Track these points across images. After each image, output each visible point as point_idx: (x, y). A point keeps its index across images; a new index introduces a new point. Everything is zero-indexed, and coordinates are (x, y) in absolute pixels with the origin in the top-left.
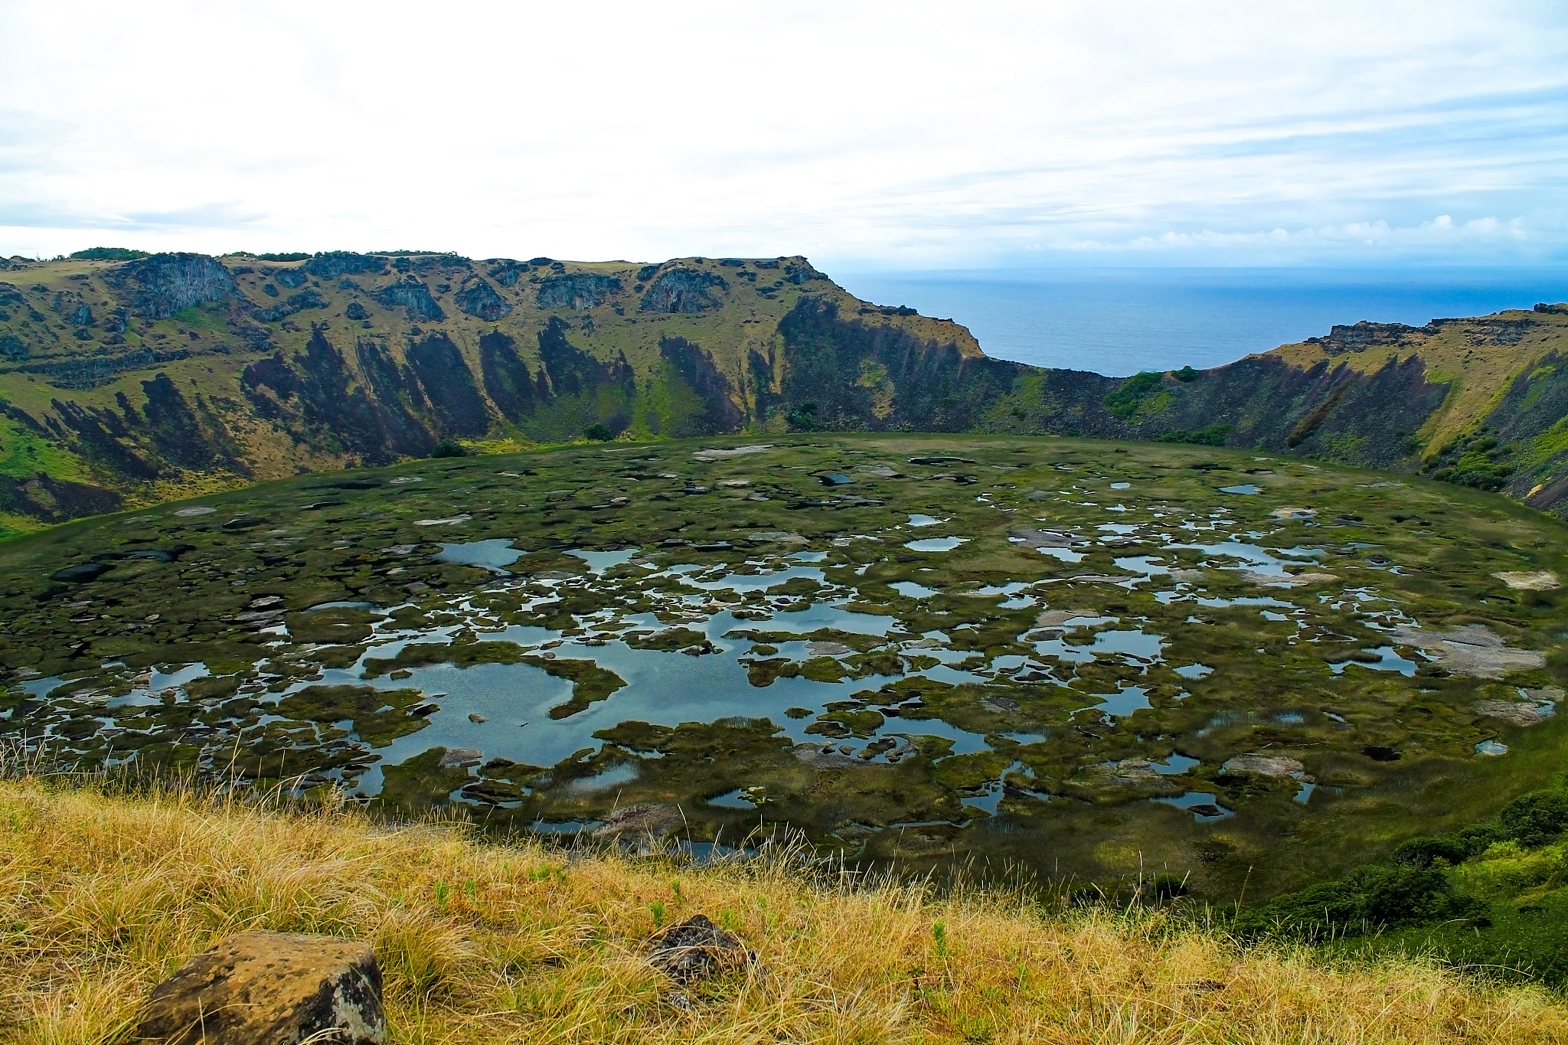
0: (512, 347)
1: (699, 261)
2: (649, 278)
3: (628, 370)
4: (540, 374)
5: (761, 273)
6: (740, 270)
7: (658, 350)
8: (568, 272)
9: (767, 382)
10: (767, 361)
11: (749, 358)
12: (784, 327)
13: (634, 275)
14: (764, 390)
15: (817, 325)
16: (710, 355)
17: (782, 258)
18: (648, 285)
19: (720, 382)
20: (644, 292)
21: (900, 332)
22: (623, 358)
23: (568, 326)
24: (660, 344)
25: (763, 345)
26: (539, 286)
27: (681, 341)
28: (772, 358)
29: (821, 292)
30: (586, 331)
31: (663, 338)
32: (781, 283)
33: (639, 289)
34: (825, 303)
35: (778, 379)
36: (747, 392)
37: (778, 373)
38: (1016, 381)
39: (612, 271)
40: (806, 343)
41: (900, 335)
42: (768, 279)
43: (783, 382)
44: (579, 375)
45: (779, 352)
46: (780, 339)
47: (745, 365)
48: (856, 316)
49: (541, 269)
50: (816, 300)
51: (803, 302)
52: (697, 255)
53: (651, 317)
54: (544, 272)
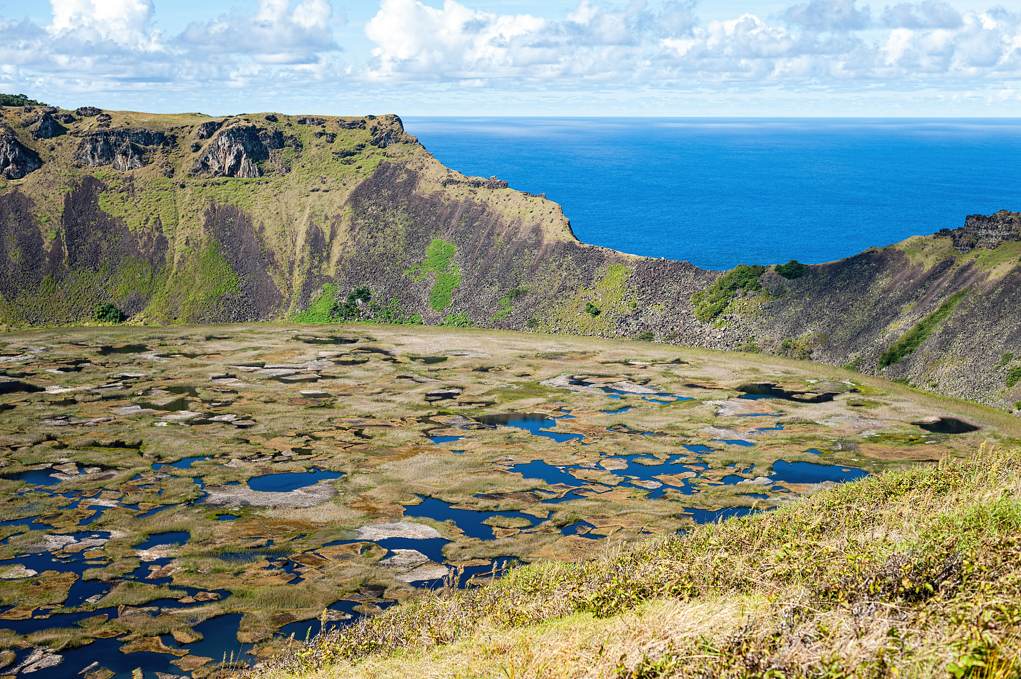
0: (31, 210)
1: (272, 118)
2: (210, 135)
3: (162, 242)
4: (57, 241)
5: (343, 134)
6: (319, 129)
7: (203, 219)
8: (113, 126)
9: (321, 261)
10: (327, 240)
11: (307, 233)
12: (355, 199)
13: (195, 131)
14: (315, 271)
15: (393, 198)
16: (262, 228)
17: (372, 117)
18: (206, 144)
19: (268, 258)
20: (200, 152)
21: (484, 206)
22: (159, 228)
23: (105, 188)
24: (207, 213)
25: (327, 218)
26: (79, 140)
27: (231, 211)
28: (333, 235)
29: (406, 157)
30: (125, 194)
31: (213, 205)
32: (363, 146)
33: (197, 147)
34: (407, 171)
35: (335, 258)
36: (296, 272)
37: (336, 251)
38: (599, 271)
39: (168, 127)
40: (377, 218)
41: (483, 210)
42: (348, 140)
43: (339, 262)
44: (104, 245)
45: (344, 226)
46: (348, 212)
47: (300, 241)
48: (439, 188)
49: (87, 120)
50: (399, 167)
51: (382, 169)
52: (271, 111)
53: (202, 181)
54: (89, 124)
